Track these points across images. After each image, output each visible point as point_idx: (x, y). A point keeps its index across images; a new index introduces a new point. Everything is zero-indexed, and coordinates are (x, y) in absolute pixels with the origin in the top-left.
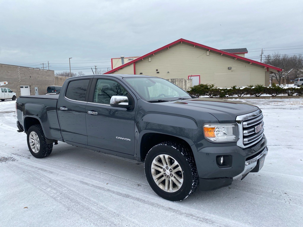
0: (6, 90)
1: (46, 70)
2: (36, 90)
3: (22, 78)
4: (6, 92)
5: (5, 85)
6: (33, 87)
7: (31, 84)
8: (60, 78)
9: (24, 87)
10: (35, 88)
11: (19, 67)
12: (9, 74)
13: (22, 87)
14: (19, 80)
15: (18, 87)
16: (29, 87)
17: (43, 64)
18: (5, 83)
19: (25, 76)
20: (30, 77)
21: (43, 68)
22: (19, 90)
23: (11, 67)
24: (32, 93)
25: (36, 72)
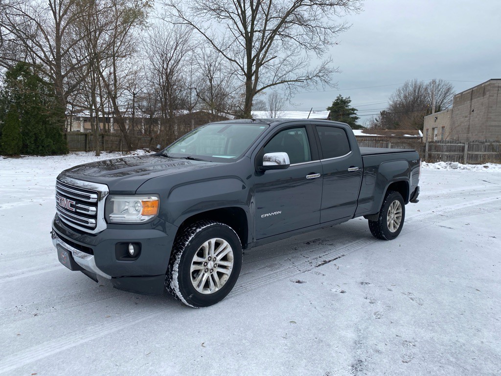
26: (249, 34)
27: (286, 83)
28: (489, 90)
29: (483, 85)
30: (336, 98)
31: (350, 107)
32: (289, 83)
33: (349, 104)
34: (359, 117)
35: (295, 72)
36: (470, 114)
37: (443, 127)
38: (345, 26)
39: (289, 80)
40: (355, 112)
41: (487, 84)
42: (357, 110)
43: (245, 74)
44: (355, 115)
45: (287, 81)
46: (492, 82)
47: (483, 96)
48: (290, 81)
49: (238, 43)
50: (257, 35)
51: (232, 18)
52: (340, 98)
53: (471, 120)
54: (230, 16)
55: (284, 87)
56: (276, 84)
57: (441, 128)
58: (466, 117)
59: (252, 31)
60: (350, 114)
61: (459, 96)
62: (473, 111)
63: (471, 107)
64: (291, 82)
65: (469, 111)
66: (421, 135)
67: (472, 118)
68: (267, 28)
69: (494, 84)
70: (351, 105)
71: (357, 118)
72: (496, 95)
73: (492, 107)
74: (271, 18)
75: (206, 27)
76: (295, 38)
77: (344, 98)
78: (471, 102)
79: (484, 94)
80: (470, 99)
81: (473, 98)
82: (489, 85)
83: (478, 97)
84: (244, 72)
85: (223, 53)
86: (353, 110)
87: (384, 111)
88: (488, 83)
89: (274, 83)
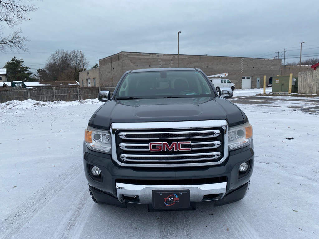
0: (225, 81)
1: (272, 60)
2: (258, 81)
3: (245, 69)
4: (226, 83)
5: (225, 76)
6: (255, 78)
7: (253, 75)
8: (289, 67)
9: (246, 78)
10: (257, 78)
11: (243, 58)
12: (233, 66)
13: (244, 78)
14: (242, 71)
15: (240, 78)
16: (251, 78)
17: (278, 52)
18: (226, 75)
19: (248, 67)
20: (253, 68)
21: (278, 56)
22: (240, 81)
23: (235, 59)
24: (253, 84)
25: (260, 62)
28: (122, 58)
29: (117, 55)
30: (12, 59)
31: (24, 66)
33: (22, 64)
34: (32, 73)
36: (112, 70)
37: (94, 79)
38: (34, 7)
40: (28, 69)
41: (119, 54)
42: (30, 68)
44: (28, 72)
46: (123, 53)
47: (119, 60)
52: (15, 59)
53: (113, 74)
57: (93, 79)
58: (109, 72)
60: (24, 71)
61: (102, 61)
62: (113, 69)
63: (111, 66)
65: (111, 69)
66: (79, 84)
67: (113, 73)
69: (124, 54)
70: (24, 65)
71: (30, 74)
72: (125, 60)
73: (124, 67)
77: (18, 60)
78: (111, 64)
79: (119, 59)
80: (110, 62)
81: (112, 61)
82: (121, 54)
83: (116, 61)
86: (27, 68)
87: (40, 70)
88: (121, 53)
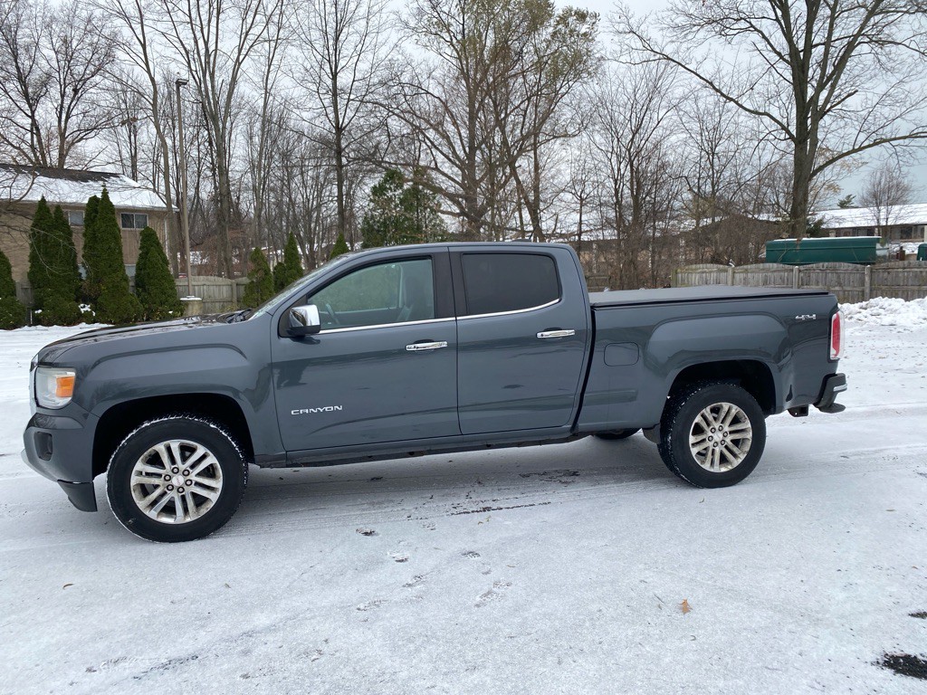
26: (802, 54)
27: (886, 144)
32: (894, 143)
35: (908, 117)
39: (893, 137)
43: (791, 137)
45: (888, 141)
48: (895, 139)
49: (777, 76)
50: (818, 53)
51: (756, 29)
54: (752, 26)
55: (885, 152)
56: (861, 149)
59: (809, 46)
64: (901, 141)
68: (836, 35)
74: (843, 12)
75: (700, 59)
76: (907, 43)
84: (788, 132)
85: (737, 103)
89: (856, 147)
